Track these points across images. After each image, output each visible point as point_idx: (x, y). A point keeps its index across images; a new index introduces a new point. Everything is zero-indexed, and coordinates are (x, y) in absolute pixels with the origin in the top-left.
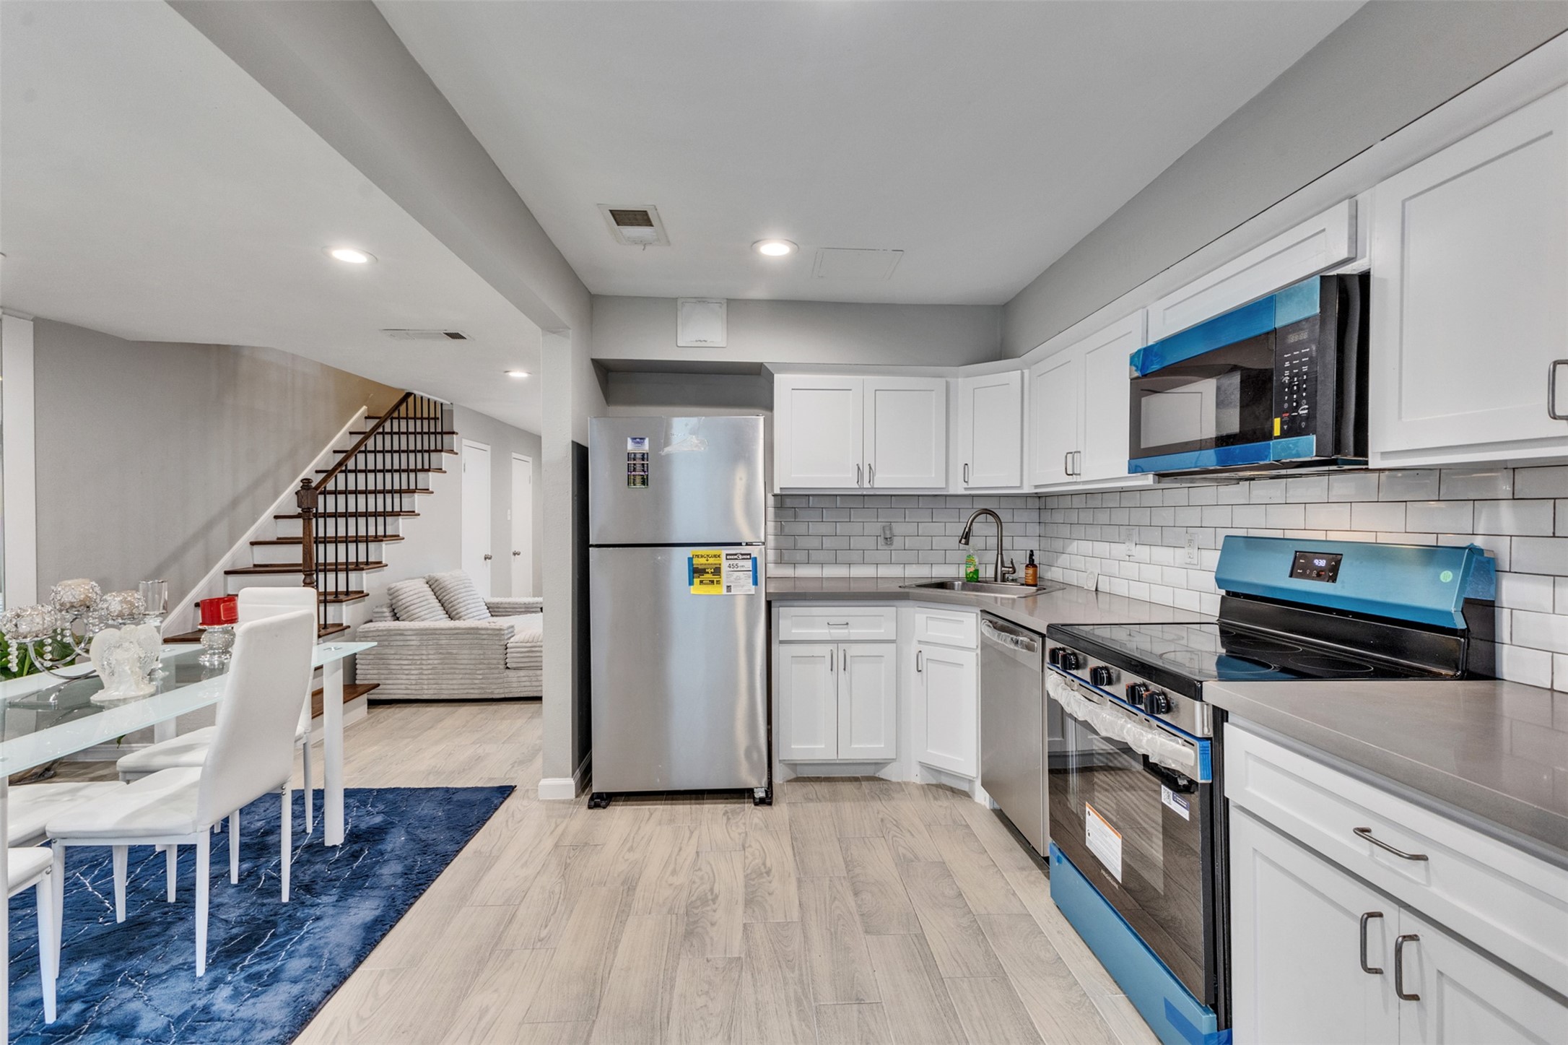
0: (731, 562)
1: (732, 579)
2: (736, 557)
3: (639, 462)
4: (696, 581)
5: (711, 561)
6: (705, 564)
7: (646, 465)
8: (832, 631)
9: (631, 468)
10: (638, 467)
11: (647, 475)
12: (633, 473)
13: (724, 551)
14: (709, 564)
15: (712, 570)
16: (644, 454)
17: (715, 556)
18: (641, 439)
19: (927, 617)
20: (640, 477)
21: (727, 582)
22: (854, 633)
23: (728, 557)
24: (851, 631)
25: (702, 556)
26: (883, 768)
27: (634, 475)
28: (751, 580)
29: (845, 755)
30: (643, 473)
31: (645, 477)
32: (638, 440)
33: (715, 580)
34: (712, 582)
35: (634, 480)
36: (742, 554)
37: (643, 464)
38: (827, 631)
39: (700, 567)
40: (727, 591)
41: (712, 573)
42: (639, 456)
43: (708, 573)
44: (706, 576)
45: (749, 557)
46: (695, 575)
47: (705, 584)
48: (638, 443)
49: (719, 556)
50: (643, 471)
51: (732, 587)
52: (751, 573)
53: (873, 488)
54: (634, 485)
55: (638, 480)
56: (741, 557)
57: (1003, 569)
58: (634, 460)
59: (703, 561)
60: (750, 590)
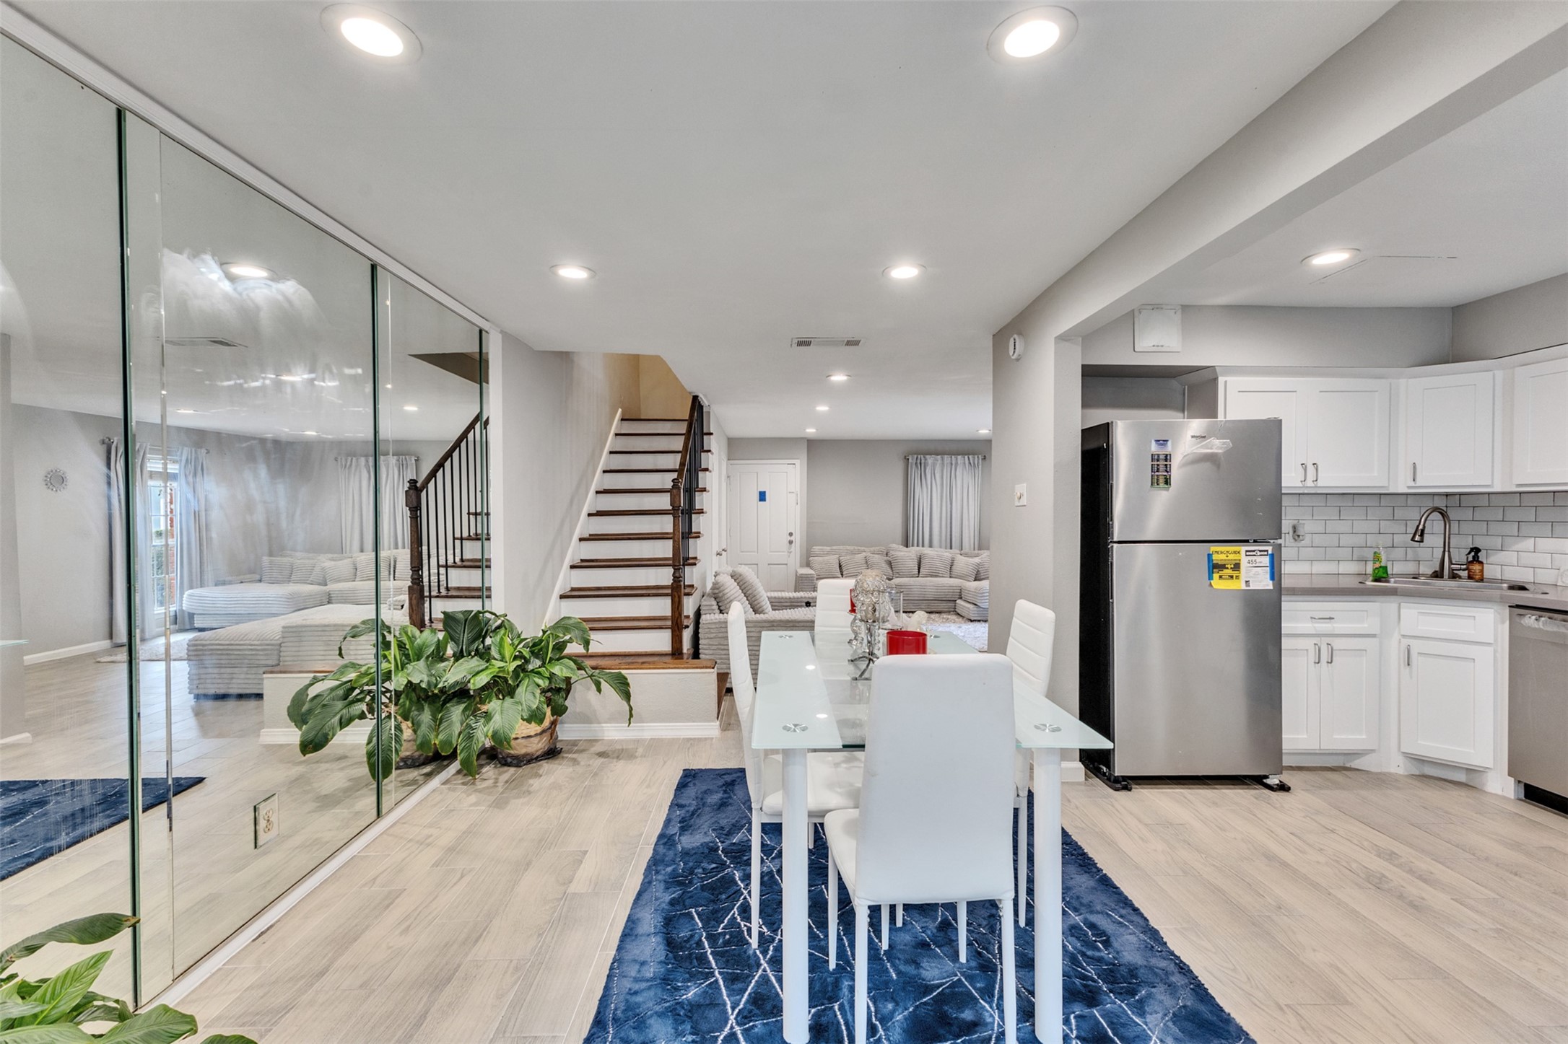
0: (1250, 558)
1: (1251, 574)
2: (1254, 553)
3: (1162, 463)
4: (1216, 576)
5: (1231, 557)
6: (1225, 560)
7: (1168, 466)
8: (1316, 625)
9: (1155, 469)
10: (1162, 468)
11: (1170, 475)
12: (1157, 473)
13: (1243, 549)
14: (1229, 560)
15: (1232, 566)
16: (1167, 455)
17: (1235, 552)
18: (1164, 441)
19: (1419, 612)
20: (1163, 477)
21: (1246, 577)
22: (1337, 627)
23: (1248, 553)
24: (1335, 625)
25: (1222, 553)
26: (1359, 758)
27: (1157, 475)
28: (1268, 576)
29: (1327, 745)
30: (1166, 473)
31: (1168, 477)
32: (1161, 442)
33: (1234, 575)
34: (1232, 577)
35: (1158, 480)
36: (1260, 551)
37: (1166, 465)
38: (1310, 625)
39: (1220, 563)
40: (1247, 586)
41: (1231, 568)
42: (1162, 457)
43: (1228, 568)
44: (1225, 571)
45: (1266, 553)
46: (1215, 570)
47: (1225, 579)
48: (1162, 444)
49: (1239, 553)
50: (1166, 471)
51: (1250, 582)
52: (1268, 568)
53: (1316, 487)
54: (1158, 485)
55: (1162, 480)
56: (1259, 553)
57: (1452, 566)
58: (1158, 460)
59: (1223, 557)
60: (1268, 585)
